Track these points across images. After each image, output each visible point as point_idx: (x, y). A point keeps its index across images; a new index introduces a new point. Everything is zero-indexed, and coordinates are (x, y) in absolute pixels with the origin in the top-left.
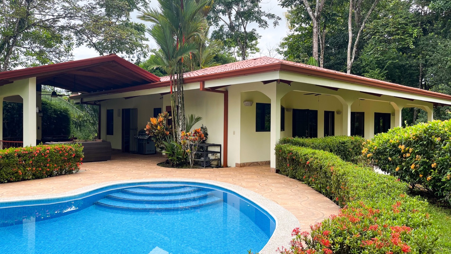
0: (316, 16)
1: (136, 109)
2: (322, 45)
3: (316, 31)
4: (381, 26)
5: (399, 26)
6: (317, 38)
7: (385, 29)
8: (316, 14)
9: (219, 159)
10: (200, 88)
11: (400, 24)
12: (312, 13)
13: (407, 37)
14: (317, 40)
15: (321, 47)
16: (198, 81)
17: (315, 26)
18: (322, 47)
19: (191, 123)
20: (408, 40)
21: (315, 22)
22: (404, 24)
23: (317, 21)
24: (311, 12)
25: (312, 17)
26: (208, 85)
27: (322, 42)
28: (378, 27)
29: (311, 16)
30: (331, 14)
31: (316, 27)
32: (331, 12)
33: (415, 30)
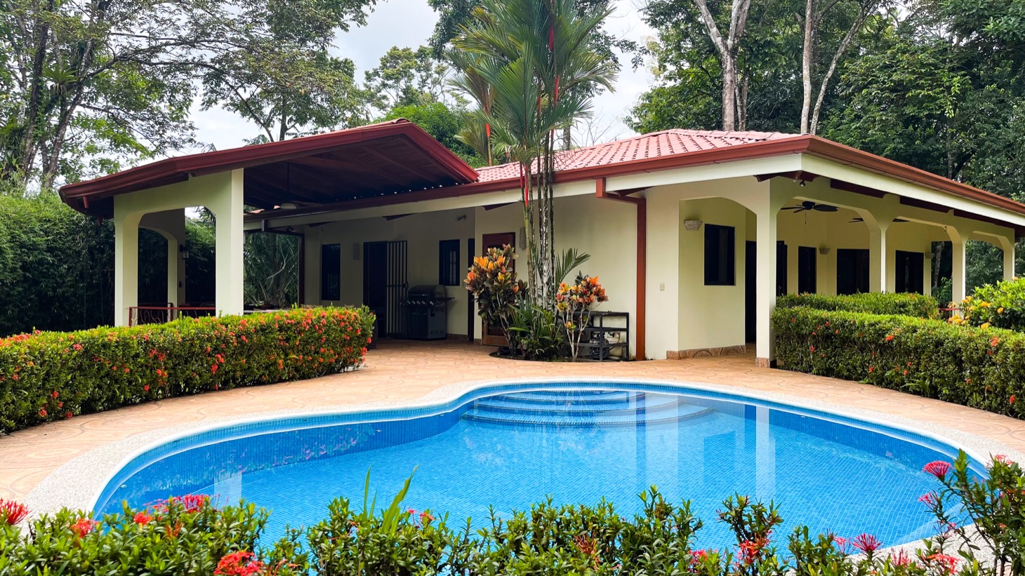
0: (730, 47)
1: (403, 242)
2: (742, 109)
3: (730, 78)
4: (881, 69)
5: (923, 70)
6: (733, 95)
7: (890, 76)
8: (729, 42)
9: (624, 343)
10: (595, 191)
11: (923, 65)
12: (722, 41)
13: (938, 94)
14: (733, 97)
15: (739, 114)
16: (592, 178)
17: (728, 68)
18: (743, 113)
19: (566, 267)
20: (942, 100)
21: (729, 60)
22: (931, 65)
23: (733, 57)
24: (719, 39)
25: (722, 49)
26: (614, 186)
27: (742, 102)
28: (873, 72)
29: (720, 46)
30: (762, 42)
31: (731, 71)
32: (762, 39)
33: (955, 79)
